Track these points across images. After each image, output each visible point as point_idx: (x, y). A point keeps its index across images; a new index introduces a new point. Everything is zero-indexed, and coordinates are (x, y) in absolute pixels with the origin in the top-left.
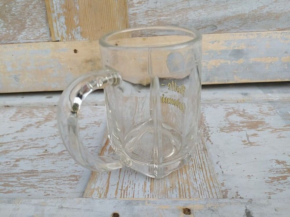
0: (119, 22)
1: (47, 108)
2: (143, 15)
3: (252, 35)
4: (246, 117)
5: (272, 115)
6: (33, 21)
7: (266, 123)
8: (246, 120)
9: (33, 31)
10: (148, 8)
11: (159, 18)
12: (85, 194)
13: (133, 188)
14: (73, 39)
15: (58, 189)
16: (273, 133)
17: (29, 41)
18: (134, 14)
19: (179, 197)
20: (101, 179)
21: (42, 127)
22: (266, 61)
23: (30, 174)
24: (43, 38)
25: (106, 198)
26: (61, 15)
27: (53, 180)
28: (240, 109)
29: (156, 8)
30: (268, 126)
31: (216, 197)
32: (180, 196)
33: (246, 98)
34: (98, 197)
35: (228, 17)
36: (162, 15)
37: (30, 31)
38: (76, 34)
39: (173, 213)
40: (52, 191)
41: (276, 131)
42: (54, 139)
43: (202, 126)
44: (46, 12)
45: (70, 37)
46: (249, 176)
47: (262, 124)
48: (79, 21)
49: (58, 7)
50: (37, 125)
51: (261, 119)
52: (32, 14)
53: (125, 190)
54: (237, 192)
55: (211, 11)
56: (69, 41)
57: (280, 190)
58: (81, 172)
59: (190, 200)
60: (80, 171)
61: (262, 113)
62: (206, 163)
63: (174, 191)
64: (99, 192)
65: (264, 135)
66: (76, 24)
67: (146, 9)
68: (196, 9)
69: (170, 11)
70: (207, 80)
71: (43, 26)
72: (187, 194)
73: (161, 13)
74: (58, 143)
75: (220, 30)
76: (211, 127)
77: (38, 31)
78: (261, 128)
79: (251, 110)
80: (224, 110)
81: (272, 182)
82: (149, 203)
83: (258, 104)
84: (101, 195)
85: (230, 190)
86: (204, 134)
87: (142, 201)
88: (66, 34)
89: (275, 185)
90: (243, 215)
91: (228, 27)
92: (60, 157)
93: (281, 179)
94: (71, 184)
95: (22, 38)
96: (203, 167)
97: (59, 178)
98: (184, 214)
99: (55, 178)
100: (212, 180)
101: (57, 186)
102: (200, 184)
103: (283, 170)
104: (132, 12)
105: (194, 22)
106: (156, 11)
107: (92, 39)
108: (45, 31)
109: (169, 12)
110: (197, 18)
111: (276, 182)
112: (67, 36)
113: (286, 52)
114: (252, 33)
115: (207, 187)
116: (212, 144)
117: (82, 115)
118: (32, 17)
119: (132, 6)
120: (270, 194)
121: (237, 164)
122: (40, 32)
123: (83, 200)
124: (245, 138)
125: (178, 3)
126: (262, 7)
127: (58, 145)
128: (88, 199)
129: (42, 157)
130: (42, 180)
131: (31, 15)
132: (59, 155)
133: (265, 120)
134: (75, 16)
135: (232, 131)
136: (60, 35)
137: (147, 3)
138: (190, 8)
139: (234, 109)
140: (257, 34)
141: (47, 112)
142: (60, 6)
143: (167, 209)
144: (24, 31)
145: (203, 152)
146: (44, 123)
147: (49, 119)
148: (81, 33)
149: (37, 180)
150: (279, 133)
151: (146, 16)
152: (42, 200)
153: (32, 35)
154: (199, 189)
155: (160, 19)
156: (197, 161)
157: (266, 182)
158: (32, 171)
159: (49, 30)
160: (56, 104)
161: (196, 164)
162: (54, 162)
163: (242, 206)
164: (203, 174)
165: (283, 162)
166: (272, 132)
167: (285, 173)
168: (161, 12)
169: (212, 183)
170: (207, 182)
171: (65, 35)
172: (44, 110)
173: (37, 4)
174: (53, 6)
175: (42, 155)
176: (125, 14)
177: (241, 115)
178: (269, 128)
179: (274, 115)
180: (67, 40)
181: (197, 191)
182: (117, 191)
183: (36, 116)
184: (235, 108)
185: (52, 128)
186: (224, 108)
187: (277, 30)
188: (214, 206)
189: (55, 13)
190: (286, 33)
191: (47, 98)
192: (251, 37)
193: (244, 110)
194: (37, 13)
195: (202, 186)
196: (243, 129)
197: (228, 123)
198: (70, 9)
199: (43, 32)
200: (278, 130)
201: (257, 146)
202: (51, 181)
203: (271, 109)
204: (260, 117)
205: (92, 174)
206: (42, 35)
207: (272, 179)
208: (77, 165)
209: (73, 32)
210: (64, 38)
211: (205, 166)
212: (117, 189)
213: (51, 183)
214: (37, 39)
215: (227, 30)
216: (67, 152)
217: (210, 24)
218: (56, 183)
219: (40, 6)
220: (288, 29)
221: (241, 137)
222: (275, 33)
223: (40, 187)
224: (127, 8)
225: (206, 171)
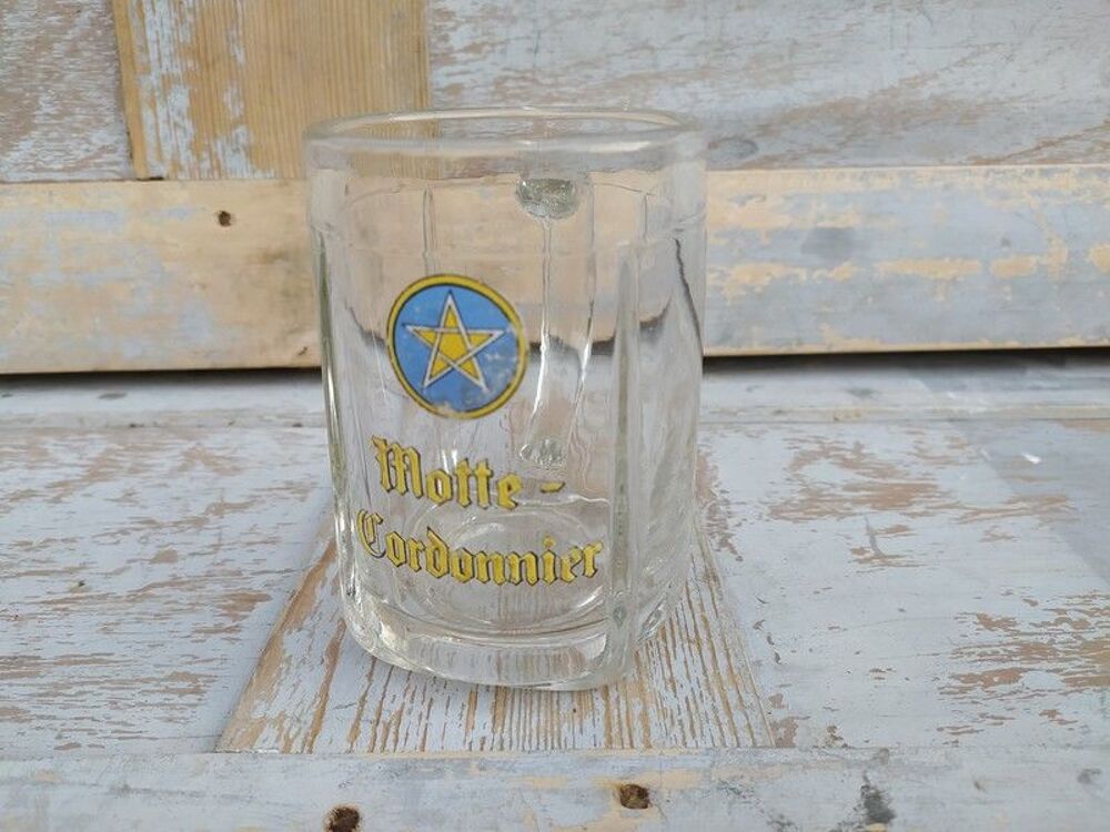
1: (101, 432)
2: (487, 94)
3: (883, 175)
4: (866, 471)
5: (962, 464)
6: (66, 101)
7: (944, 489)
8: (866, 479)
9: (61, 140)
10: (507, 69)
12: (223, 742)
13: (424, 716)
14: (216, 173)
15: (114, 723)
16: (966, 523)
17: (44, 176)
18: (455, 89)
19: (603, 746)
20: (295, 686)
21: (75, 501)
22: (935, 273)
23: (6, 671)
24: (98, 165)
25: (310, 752)
26: (176, 80)
27: (100, 691)
28: (844, 443)
29: (533, 72)
30: (948, 501)
31: (751, 743)
32: (610, 741)
33: (865, 405)
34: (276, 751)
35: (794, 110)
36: (555, 95)
37: (49, 140)
38: (231, 153)
39: (577, 802)
40: (91, 732)
41: (977, 517)
43: (704, 500)
44: (118, 71)
45: (206, 165)
46: (877, 671)
47: (927, 492)
48: (242, 106)
49: (166, 51)
50: (54, 495)
51: (920, 476)
52: (63, 75)
53: (389, 723)
54: (833, 729)
55: (735, 88)
56: (201, 179)
57: (993, 717)
58: (214, 664)
59: (647, 757)
60: (212, 660)
61: (925, 457)
62: (713, 623)
63: (588, 722)
64: (284, 733)
65: (929, 530)
66: (232, 117)
67: (497, 72)
68: (681, 80)
69: (585, 83)
70: (725, 338)
71: (100, 121)
72: (635, 734)
73: (553, 90)
74: (130, 558)
75: (766, 157)
76: (738, 503)
77: (83, 138)
78: (924, 505)
79: (886, 445)
80: (787, 446)
81: (963, 690)
82: (482, 769)
83: (909, 426)
84: (289, 743)
85: (805, 722)
86: (709, 525)
87: (456, 762)
88: (189, 152)
89: (974, 702)
90: (855, 805)
91: (793, 147)
92: (134, 609)
93: (996, 679)
94: (172, 707)
95: (17, 165)
96: (703, 635)
97: (123, 684)
98: (623, 808)
99: (107, 685)
100: (736, 684)
101: (112, 713)
102: (690, 698)
103: (1005, 650)
104: (444, 82)
106: (534, 81)
107: (292, 176)
108: (110, 141)
109: (583, 86)
110: (685, 109)
111: (978, 691)
112: (193, 159)
113: (1006, 242)
114: (880, 169)
115: (714, 708)
117: (237, 459)
118: (62, 87)
119: (446, 58)
120: (956, 731)
121: (831, 628)
122: (90, 143)
123: (218, 761)
124: (865, 542)
125: (614, 55)
126: (916, 78)
127: (133, 565)
128: (234, 758)
129: (64, 610)
130: (55, 690)
131: (60, 79)
132: (133, 600)
133: (934, 479)
134: (229, 88)
135: (814, 516)
136: (167, 156)
137: (503, 52)
138: (658, 76)
139: (822, 443)
140: (900, 174)
141: (97, 447)
142: (172, 49)
143: (554, 791)
144: (26, 137)
145: (702, 585)
146: (84, 487)
147: (104, 474)
148: (250, 152)
149: (35, 690)
150: (987, 526)
151: (497, 98)
152: (46, 764)
153: (58, 154)
154: (684, 715)
156: (681, 617)
157: (942, 693)
158: (16, 658)
159: (125, 135)
160: (137, 421)
161: (676, 628)
162: (111, 627)
163: (850, 775)
164: (700, 664)
165: (1006, 623)
166: (963, 520)
167: (1012, 661)
168: (552, 86)
169: (734, 692)
170: (716, 691)
171: (185, 157)
172: (86, 440)
173: (84, 37)
174: (147, 47)
175: (63, 601)
176: (418, 88)
177: (846, 464)
178: (950, 507)
179: (969, 464)
180: (192, 178)
181: (677, 723)
182: (355, 730)
183: (53, 460)
184: (826, 438)
185: (115, 504)
186: (785, 440)
187: (972, 162)
188: (742, 777)
189: (153, 73)
190: (1004, 172)
191: (102, 397)
192: (881, 184)
193: (858, 447)
194: (83, 70)
195: (695, 702)
196: (857, 511)
197: (800, 488)
198: (210, 58)
199: (100, 144)
200: (988, 515)
201: (908, 566)
202: (89, 695)
203: (956, 444)
204: (916, 471)
205: (260, 664)
206: (98, 156)
207: (963, 682)
208: (201, 636)
209: (218, 147)
210: (181, 169)
211: (709, 635)
212: (358, 719)
213: (91, 700)
214: (76, 169)
215: (795, 159)
216: (167, 590)
217: (731, 135)
218: (110, 702)
219: (94, 47)
220: (1010, 159)
221: (849, 538)
222: (965, 171)
223: (42, 717)
224: (428, 67)
225: (712, 649)
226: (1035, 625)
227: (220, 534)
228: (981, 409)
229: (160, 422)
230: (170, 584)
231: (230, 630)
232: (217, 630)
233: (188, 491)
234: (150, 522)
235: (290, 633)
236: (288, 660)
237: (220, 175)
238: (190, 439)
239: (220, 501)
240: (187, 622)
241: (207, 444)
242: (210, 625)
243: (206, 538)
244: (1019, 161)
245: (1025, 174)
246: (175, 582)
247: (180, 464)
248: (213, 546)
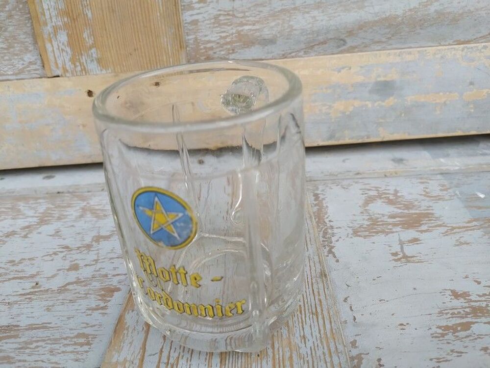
0: (167, 37)
1: (44, 198)
2: (210, 24)
3: (410, 53)
4: (400, 206)
5: (447, 200)
6: (10, 41)
7: (436, 215)
8: (400, 211)
9: (10, 60)
10: (220, 10)
11: (240, 29)
13: (189, 360)
14: (84, 72)
15: (52, 363)
16: (447, 235)
17: (4, 78)
18: (195, 22)
20: (131, 343)
21: (34, 236)
22: (435, 100)
23: (5, 335)
24: (29, 71)
26: (60, 28)
27: (46, 345)
28: (389, 190)
29: (233, 11)
30: (440, 223)
33: (400, 168)
35: (365, 23)
36: (244, 22)
37: (5, 61)
38: (89, 62)
41: (453, 232)
42: (52, 260)
43: (321, 226)
44: (32, 24)
45: (79, 68)
46: (402, 325)
47: (429, 217)
48: (93, 39)
49: (53, 14)
50: (25, 233)
51: (425, 208)
52: (6, 29)
53: (173, 364)
54: (379, 360)
55: (335, 13)
56: (77, 75)
57: (457, 352)
58: (96, 328)
60: (95, 326)
61: (428, 196)
62: (324, 302)
63: (264, 362)
65: (430, 241)
66: (88, 44)
67: (216, 13)
68: (307, 10)
69: (259, 14)
70: (331, 137)
71: (27, 50)
73: (243, 20)
74: (59, 268)
75: (351, 46)
76: (337, 228)
77: (20, 59)
78: (426, 226)
79: (410, 190)
80: (361, 193)
81: (443, 335)
83: (421, 178)
85: (366, 356)
86: (323, 241)
88: (70, 63)
89: (448, 343)
91: (365, 41)
92: (60, 298)
93: (459, 328)
94: (77, 353)
96: (319, 310)
97: (56, 341)
99: (49, 342)
100: (334, 339)
101: (51, 357)
102: (313, 348)
104: (189, 19)
105: (304, 34)
106: (234, 15)
107: (120, 71)
108: (33, 59)
109: (258, 17)
110: (310, 26)
111: (450, 336)
112: (73, 66)
113: (471, 83)
114: (409, 50)
115: (324, 354)
116: (337, 261)
118: (7, 34)
119: (190, 7)
120: (439, 360)
121: (380, 301)
122: (23, 60)
124: (396, 248)
126: (427, 2)
127: (59, 272)
129: (29, 298)
130: (25, 346)
131: (5, 31)
132: (59, 293)
133: (432, 210)
134: (85, 30)
135: (374, 234)
136: (60, 65)
137: (217, 2)
138: (295, 9)
139: (378, 190)
140: (419, 52)
141: (43, 207)
142: (56, 12)
145: (319, 280)
146: (37, 229)
147: (46, 221)
148: (99, 61)
149: (16, 346)
150: (457, 236)
151: (216, 25)
153: (9, 67)
154: (310, 358)
155: (242, 31)
156: (309, 300)
157: (432, 337)
158: (9, 326)
159: (39, 56)
160: (61, 190)
161: (306, 306)
162: (50, 308)
164: (317, 327)
165: (465, 295)
166: (446, 234)
167: (467, 317)
169: (333, 343)
170: (325, 344)
171: (69, 66)
172: (37, 203)
173: (14, 9)
174: (44, 12)
175: (28, 294)
176: (176, 24)
177: (390, 202)
178: (440, 226)
179: (451, 199)
180: (73, 75)
181: (306, 362)
182: (158, 367)
183: (23, 214)
184: (380, 188)
185: (51, 237)
186: (361, 189)
187: (455, 43)
189: (49, 25)
190: (472, 48)
191: (44, 178)
192: (409, 58)
193: (396, 191)
194: (16, 25)
195: (315, 349)
196: (394, 230)
197: (367, 218)
198: (75, 17)
199: (29, 61)
200: (457, 230)
201: (418, 262)
202: (41, 348)
203: (444, 189)
204: (425, 205)
205: (115, 331)
206: (28, 67)
207: (443, 330)
208: (89, 312)
209: (83, 60)
210: (67, 71)
211: (322, 310)
212: (159, 362)
213: (41, 351)
214: (19, 74)
215: (365, 47)
216: (74, 287)
217: (333, 37)
218: (50, 352)
219: (20, 14)
220: (476, 40)
221: (390, 247)
222: (452, 48)
223: (20, 361)
224: (180, 12)
225: (323, 318)
226: (479, 296)
227: (98, 254)
228: (457, 168)
229: (71, 190)
230: (75, 283)
231: (103, 308)
232: (97, 308)
233: (83, 229)
234: (67, 247)
235: (128, 313)
236: (128, 329)
237: (86, 73)
238: (84, 200)
239: (97, 235)
240: (84, 304)
241: (92, 203)
242: (94, 306)
243: (92, 256)
244: (480, 41)
245: (483, 48)
246: (78, 282)
247: (79, 214)
248: (94, 260)
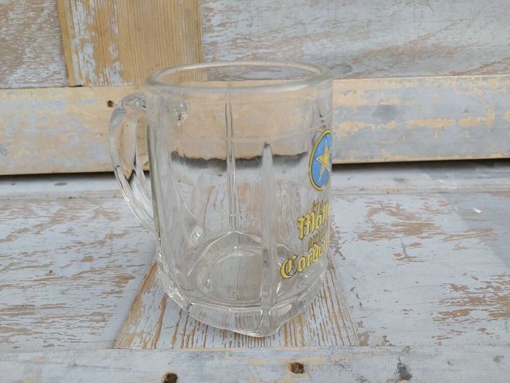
0: (187, 56)
1: (56, 201)
2: (228, 46)
3: (410, 81)
4: (401, 217)
5: (445, 214)
6: (37, 51)
7: (436, 225)
8: (402, 221)
9: (35, 69)
10: (237, 34)
11: (256, 51)
12: (117, 344)
13: (204, 332)
14: (106, 84)
16: (447, 241)
17: (28, 85)
18: (214, 44)
19: (284, 346)
20: (148, 318)
21: (46, 233)
22: (434, 125)
23: (20, 312)
24: (53, 80)
25: (155, 348)
26: (87, 41)
27: (62, 321)
28: (392, 204)
29: (250, 35)
30: (439, 231)
31: (349, 344)
32: (286, 343)
33: (401, 186)
34: (140, 348)
35: (369, 52)
36: (260, 46)
37: (30, 69)
38: (113, 74)
39: (272, 371)
40: (59, 339)
41: (451, 239)
42: (66, 253)
44: (61, 37)
45: (102, 79)
46: (406, 310)
47: (429, 227)
48: (117, 53)
49: (82, 28)
50: (37, 231)
51: (426, 219)
52: (36, 39)
53: (189, 335)
54: (385, 337)
55: (342, 42)
56: (99, 86)
57: (457, 332)
58: (111, 308)
59: (303, 350)
60: (110, 306)
61: (429, 210)
62: (332, 289)
64: (144, 339)
65: (430, 245)
66: (113, 58)
67: (233, 36)
69: (272, 40)
70: (337, 156)
71: (53, 60)
72: (298, 339)
73: (258, 44)
74: (73, 259)
75: (356, 73)
76: (343, 233)
77: (46, 68)
78: (428, 233)
79: (411, 205)
80: (366, 205)
81: (444, 319)
82: (231, 356)
83: (421, 196)
84: (146, 344)
85: (372, 334)
86: (330, 243)
87: (219, 353)
88: (94, 74)
89: (448, 325)
90: (395, 372)
91: (369, 68)
92: (75, 283)
93: (459, 314)
94: (94, 328)
95: (16, 80)
96: (328, 295)
98: (292, 373)
99: (65, 318)
100: (342, 317)
101: (67, 331)
102: (322, 324)
103: (463, 301)
104: (209, 41)
105: (314, 59)
106: (250, 40)
107: (140, 84)
108: (58, 69)
109: (273, 42)
110: (320, 52)
111: (450, 320)
112: (95, 77)
113: (466, 111)
114: (409, 78)
115: (333, 328)
116: (344, 259)
117: (118, 213)
118: (36, 45)
119: (210, 29)
120: (440, 338)
121: (385, 291)
122: (48, 69)
123: (114, 353)
124: (400, 251)
125: (286, 27)
126: (425, 36)
127: (73, 262)
128: (122, 351)
129: (44, 284)
130: (42, 321)
131: (34, 41)
132: (74, 279)
133: (433, 221)
135: (378, 239)
136: (84, 76)
137: (236, 26)
138: (306, 36)
139: (381, 204)
140: (418, 80)
141: (56, 208)
142: (85, 27)
143: (262, 366)
144: (20, 67)
145: (327, 271)
146: (50, 227)
147: (58, 220)
148: (121, 74)
149: (33, 320)
150: (456, 242)
151: (233, 47)
152: (39, 354)
153: (34, 75)
154: (319, 332)
155: (257, 53)
157: (434, 321)
158: (23, 306)
159: (64, 67)
160: (73, 196)
162: (64, 291)
163: (393, 358)
164: (326, 308)
165: (464, 288)
166: (445, 240)
167: (466, 305)
168: (259, 41)
169: (341, 321)
170: (334, 321)
171: (92, 76)
172: (50, 205)
173: (45, 22)
174: (74, 26)
175: (43, 280)
177: (393, 214)
178: (440, 234)
179: (449, 213)
180: (96, 86)
181: (316, 335)
182: (174, 338)
183: (36, 214)
184: (383, 202)
185: (64, 234)
186: (365, 203)
187: (451, 74)
188: (345, 359)
189: (77, 38)
190: (466, 79)
191: (56, 185)
192: (408, 85)
193: (398, 206)
194: (45, 37)
195: (324, 325)
196: (397, 236)
197: (371, 225)
198: (102, 32)
199: (53, 70)
200: (456, 238)
201: (420, 262)
202: (57, 323)
203: (443, 204)
204: (425, 217)
205: (132, 309)
206: (52, 76)
207: (444, 315)
208: (105, 295)
209: (107, 72)
210: (90, 81)
211: (331, 295)
212: (176, 333)
213: (58, 325)
214: (41, 82)
215: (369, 74)
216: (89, 274)
217: (340, 63)
218: (66, 326)
219: (49, 26)
220: (469, 73)
221: (393, 249)
222: (448, 78)
223: (36, 333)
224: (201, 33)
225: (332, 301)
226: (477, 289)
227: (112, 248)
228: (455, 188)
229: (83, 196)
230: (90, 271)
231: (117, 292)
232: (112, 292)
233: (96, 228)
234: (80, 243)
235: (144, 294)
236: (144, 307)
237: (108, 84)
238: (97, 204)
239: (110, 233)
240: (99, 289)
241: (104, 206)
242: (109, 290)
243: (105, 250)
244: (473, 74)
245: (475, 80)
246: (92, 271)
247: (92, 216)
248: (109, 254)
